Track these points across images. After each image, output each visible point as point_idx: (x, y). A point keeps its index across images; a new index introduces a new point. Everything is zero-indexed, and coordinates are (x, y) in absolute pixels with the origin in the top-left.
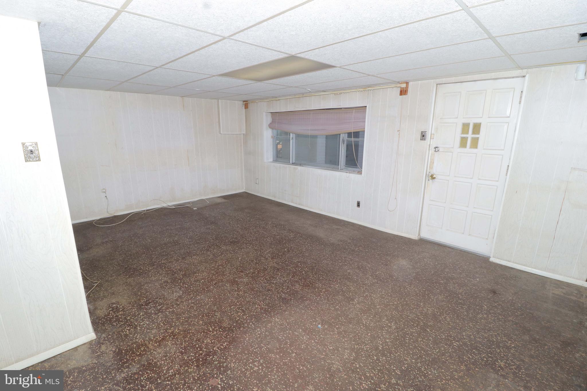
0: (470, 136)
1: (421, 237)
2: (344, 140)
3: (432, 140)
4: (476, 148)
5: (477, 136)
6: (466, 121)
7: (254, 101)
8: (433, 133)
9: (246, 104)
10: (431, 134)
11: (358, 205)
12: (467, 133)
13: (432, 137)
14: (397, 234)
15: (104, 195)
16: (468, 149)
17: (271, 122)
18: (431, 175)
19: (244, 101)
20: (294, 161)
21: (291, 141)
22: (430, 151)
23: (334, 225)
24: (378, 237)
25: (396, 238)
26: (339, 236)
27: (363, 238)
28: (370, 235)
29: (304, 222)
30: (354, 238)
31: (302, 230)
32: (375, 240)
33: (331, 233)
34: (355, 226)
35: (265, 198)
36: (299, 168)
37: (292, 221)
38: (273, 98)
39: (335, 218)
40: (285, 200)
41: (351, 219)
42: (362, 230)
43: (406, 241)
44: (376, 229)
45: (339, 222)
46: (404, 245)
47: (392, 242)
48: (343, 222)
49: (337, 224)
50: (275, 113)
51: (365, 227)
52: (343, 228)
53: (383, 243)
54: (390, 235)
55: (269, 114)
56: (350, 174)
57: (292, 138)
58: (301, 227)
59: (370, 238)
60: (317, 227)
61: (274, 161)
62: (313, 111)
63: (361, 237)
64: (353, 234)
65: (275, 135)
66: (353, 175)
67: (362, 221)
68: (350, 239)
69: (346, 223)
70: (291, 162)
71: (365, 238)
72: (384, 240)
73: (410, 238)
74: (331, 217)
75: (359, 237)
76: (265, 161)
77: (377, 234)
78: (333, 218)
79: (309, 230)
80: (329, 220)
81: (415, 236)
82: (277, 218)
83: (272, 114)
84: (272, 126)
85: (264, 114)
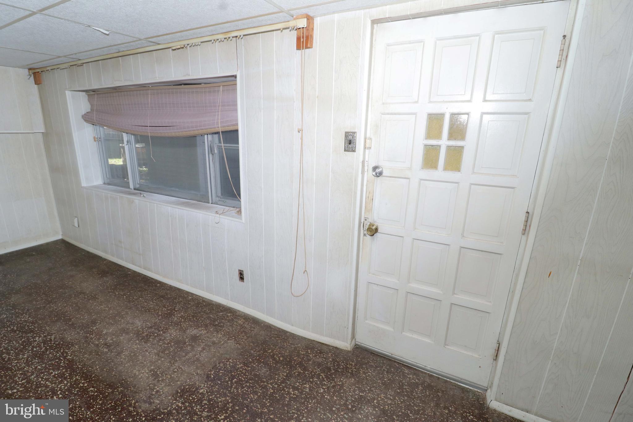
0: (444, 142)
1: (357, 343)
2: (212, 147)
3: (367, 151)
4: (458, 169)
5: (459, 143)
6: (435, 109)
7: (55, 68)
8: (368, 135)
9: (38, 74)
10: (365, 139)
11: (242, 277)
12: (439, 136)
13: (367, 146)
14: (312, 339)
16: (440, 173)
18: (369, 223)
19: (30, 69)
20: (138, 186)
21: (126, 147)
22: (366, 173)
23: (191, 327)
24: (274, 355)
25: (310, 354)
26: (185, 368)
27: (240, 366)
28: (257, 352)
29: (128, 323)
30: (220, 369)
31: (103, 358)
32: (266, 369)
33: (170, 362)
34: (237, 322)
35: (91, 253)
36: (137, 200)
37: (100, 323)
38: (70, 60)
39: (203, 301)
40: (122, 259)
41: (231, 301)
42: (247, 333)
43: (329, 362)
44: (274, 326)
45: (207, 314)
46: (324, 381)
47: (300, 370)
48: (214, 312)
49: (201, 320)
50: (92, 93)
51: (255, 322)
52: (207, 333)
53: (280, 378)
54: (299, 345)
55: (84, 93)
56: (221, 216)
57: (128, 142)
58: (106, 348)
59: (254, 365)
60: (147, 340)
61: (104, 184)
62: (153, 88)
63: (236, 364)
64: (222, 354)
65: (102, 136)
66: (226, 219)
67: (250, 308)
68: (208, 377)
69: (221, 314)
70: (131, 186)
71: (245, 364)
72: (284, 368)
73: (337, 348)
74: (198, 296)
75: (231, 364)
76: (83, 186)
77: (273, 346)
78: (200, 299)
79: (122, 358)
80: (189, 308)
81: (346, 344)
82: (70, 319)
83: (88, 95)
84: (87, 118)
85: (68, 93)
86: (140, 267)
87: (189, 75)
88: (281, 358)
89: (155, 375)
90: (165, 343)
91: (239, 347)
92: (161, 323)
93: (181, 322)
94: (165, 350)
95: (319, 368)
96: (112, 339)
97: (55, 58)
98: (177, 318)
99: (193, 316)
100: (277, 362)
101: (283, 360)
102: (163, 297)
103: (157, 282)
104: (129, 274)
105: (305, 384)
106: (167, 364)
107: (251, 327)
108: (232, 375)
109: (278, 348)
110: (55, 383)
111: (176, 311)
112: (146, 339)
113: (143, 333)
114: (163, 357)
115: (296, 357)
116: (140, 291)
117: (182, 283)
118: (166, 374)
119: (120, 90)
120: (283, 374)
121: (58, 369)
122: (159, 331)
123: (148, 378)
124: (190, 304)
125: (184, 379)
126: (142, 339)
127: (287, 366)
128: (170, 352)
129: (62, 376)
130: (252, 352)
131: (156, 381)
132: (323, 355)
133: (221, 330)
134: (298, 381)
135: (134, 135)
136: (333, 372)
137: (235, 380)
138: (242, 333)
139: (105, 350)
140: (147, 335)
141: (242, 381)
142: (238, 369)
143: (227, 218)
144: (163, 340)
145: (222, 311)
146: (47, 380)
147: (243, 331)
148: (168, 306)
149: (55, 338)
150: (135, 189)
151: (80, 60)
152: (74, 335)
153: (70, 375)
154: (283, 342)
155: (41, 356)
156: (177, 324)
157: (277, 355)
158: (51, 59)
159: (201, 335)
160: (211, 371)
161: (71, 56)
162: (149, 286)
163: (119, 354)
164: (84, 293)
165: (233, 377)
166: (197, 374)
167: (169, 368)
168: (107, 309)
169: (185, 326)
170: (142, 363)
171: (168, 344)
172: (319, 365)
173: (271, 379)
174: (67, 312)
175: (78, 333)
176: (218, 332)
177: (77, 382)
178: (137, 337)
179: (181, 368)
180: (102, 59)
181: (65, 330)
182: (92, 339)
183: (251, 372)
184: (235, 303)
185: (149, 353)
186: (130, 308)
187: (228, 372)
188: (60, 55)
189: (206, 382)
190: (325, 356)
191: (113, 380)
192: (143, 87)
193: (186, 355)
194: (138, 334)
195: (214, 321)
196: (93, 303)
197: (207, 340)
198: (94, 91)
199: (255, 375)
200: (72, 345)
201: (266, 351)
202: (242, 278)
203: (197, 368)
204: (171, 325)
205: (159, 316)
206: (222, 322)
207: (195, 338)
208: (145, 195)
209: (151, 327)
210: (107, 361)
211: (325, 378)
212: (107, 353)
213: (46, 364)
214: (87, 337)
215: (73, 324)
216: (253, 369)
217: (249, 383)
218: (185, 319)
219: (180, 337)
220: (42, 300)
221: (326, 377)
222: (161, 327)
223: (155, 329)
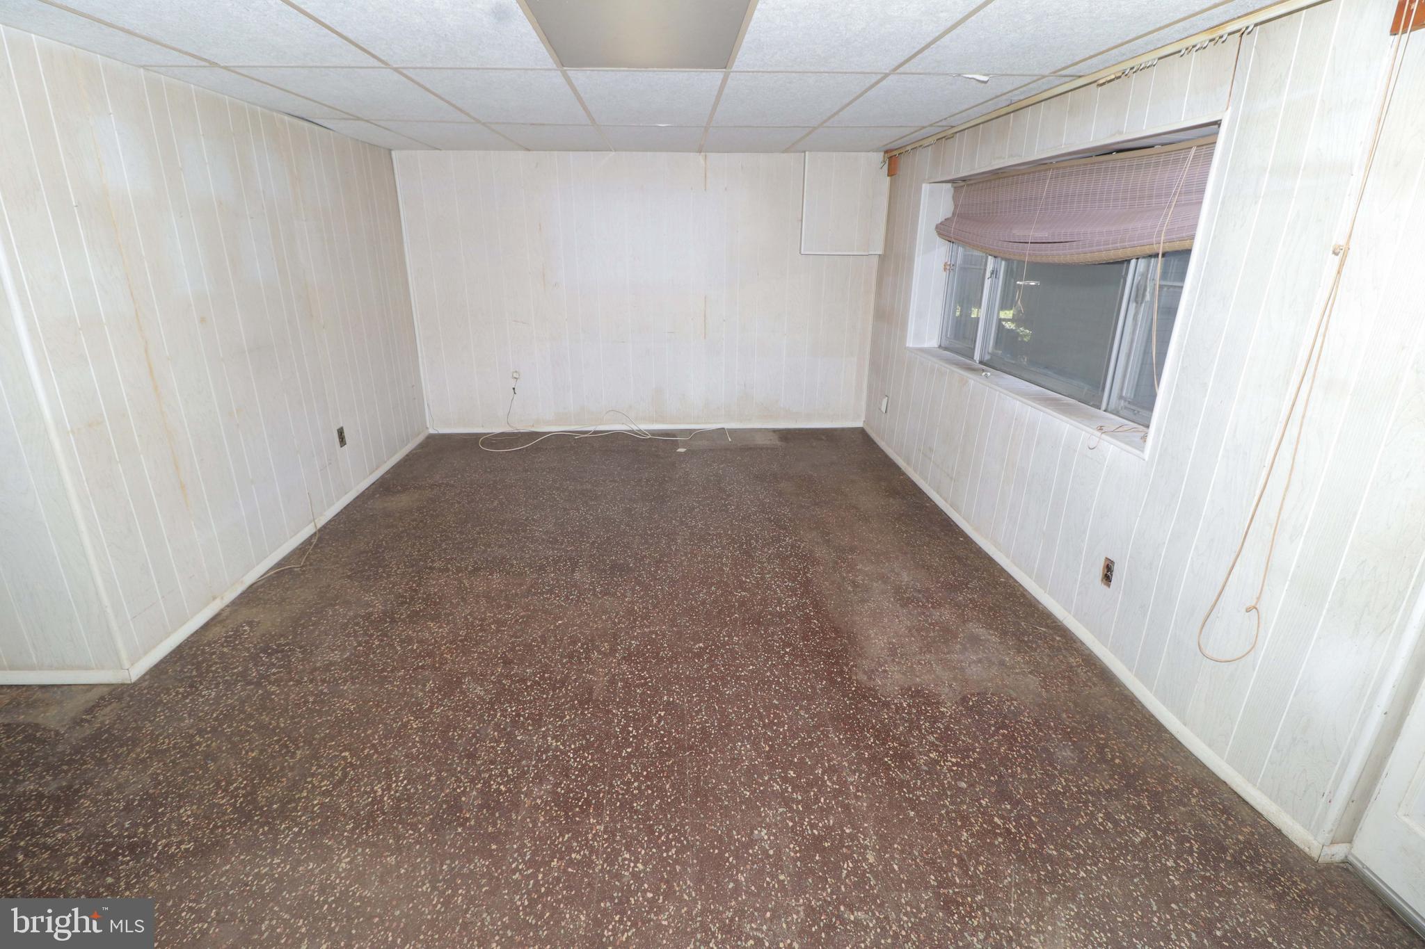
1: (1351, 858)
2: (1141, 288)
7: (917, 146)
9: (894, 160)
11: (1107, 576)
14: (1222, 776)
15: (512, 383)
17: (949, 215)
19: (886, 152)
20: (987, 357)
21: (987, 283)
23: (979, 620)
24: (1106, 745)
25: (1194, 796)
26: (938, 669)
27: (1026, 719)
28: (1075, 722)
29: (893, 571)
30: (989, 703)
31: (844, 597)
32: (1072, 755)
33: (921, 648)
34: (1065, 657)
35: (890, 459)
36: (973, 380)
37: (859, 554)
38: (941, 129)
39: (1023, 595)
40: (925, 479)
41: (1074, 616)
42: (1074, 683)
43: (1232, 839)
44: (1143, 706)
45: (1018, 617)
46: (1192, 855)
47: (1146, 802)
48: (1032, 620)
49: (1000, 620)
50: (961, 184)
51: (1105, 676)
52: (1000, 643)
53: (1092, 785)
54: (1179, 768)
55: (949, 185)
56: (1103, 436)
57: (992, 273)
58: (852, 587)
59: (1054, 736)
60: (905, 605)
61: (940, 347)
62: (1057, 165)
63: (1021, 713)
64: (1006, 686)
65: (959, 262)
66: (1111, 444)
67: (1106, 647)
68: (964, 700)
69: (1044, 629)
70: (977, 357)
71: (1036, 722)
72: (1112, 777)
73: (1281, 833)
74: (1017, 582)
75: (1013, 708)
76: (907, 345)
77: (1115, 733)
78: (1019, 590)
79: (863, 608)
80: (991, 593)
81: (1311, 838)
82: (829, 534)
83: (955, 188)
84: (944, 230)
85: (926, 187)
86: (946, 501)
87: (1121, 133)
88: (1117, 761)
89: (893, 651)
90: (926, 621)
91: (1044, 694)
92: (936, 594)
93: (967, 606)
94: (922, 630)
95: (1195, 829)
96: (863, 580)
97: (916, 131)
98: (964, 599)
99: (990, 609)
100: (1103, 760)
101: (1119, 766)
102: (959, 558)
103: (962, 533)
104: (927, 507)
105: (1140, 829)
106: (915, 648)
107: (1090, 679)
108: (1003, 722)
109: (1124, 743)
110: (784, 594)
111: (968, 588)
112: (905, 603)
113: (905, 593)
114: (914, 637)
115: (1155, 779)
116: (929, 536)
117: (1000, 550)
118: (907, 659)
119: (1005, 175)
120: (1101, 782)
121: (793, 582)
122: (928, 602)
123: (882, 649)
124: (996, 588)
125: (929, 679)
126: (899, 600)
127: (1121, 779)
128: (927, 636)
129: (794, 590)
130: (1064, 716)
131: (889, 659)
132: (1228, 819)
133: (1026, 652)
134: (1128, 814)
135: (1006, 260)
136: (1229, 858)
137: (1006, 732)
138: (1063, 678)
139: (850, 588)
140: (909, 598)
141: (1016, 740)
142: (1021, 721)
143: (1118, 443)
144: (926, 616)
145: (1047, 626)
146: (779, 586)
147: (1069, 677)
148: (959, 574)
149: (804, 547)
150: (981, 362)
151: (952, 127)
152: (825, 553)
153: (802, 593)
154: (1143, 742)
155: (784, 559)
156: (958, 605)
157: (1112, 750)
158: (912, 133)
159: (988, 640)
160: (973, 695)
161: (940, 124)
162: (946, 535)
163: (863, 601)
164: (857, 508)
165: (1004, 726)
166: (950, 686)
167: (915, 654)
168: (876, 541)
169: (970, 615)
170: (884, 627)
171: (930, 624)
172: (1201, 825)
173: (1073, 773)
174: (829, 523)
175: (830, 554)
176: (1019, 652)
177: (804, 606)
178: (895, 593)
179: (932, 665)
180: (983, 120)
181: (818, 543)
182: (841, 567)
183: (1041, 739)
184: (1079, 625)
185: (899, 621)
186: (906, 553)
187: (1000, 714)
188: (925, 125)
189: (956, 703)
190: (1230, 823)
191: (842, 626)
192: (1042, 165)
193: (948, 653)
194: (898, 590)
195: (1023, 634)
196: (862, 526)
197: (993, 653)
198: (964, 180)
199: (1045, 750)
200: (818, 564)
201: (1094, 732)
202: (1107, 578)
203: (955, 679)
204: (950, 603)
205: (938, 582)
206: (1037, 642)
207: (974, 640)
208: (989, 374)
209: (919, 591)
210: (846, 601)
211: (1196, 852)
212: (850, 592)
213: (784, 569)
214: (836, 563)
215: (828, 541)
216: (1048, 739)
217: (1027, 751)
218: (976, 606)
219: (953, 625)
220: (810, 498)
221: (1201, 853)
222: (932, 598)
223: (924, 596)
